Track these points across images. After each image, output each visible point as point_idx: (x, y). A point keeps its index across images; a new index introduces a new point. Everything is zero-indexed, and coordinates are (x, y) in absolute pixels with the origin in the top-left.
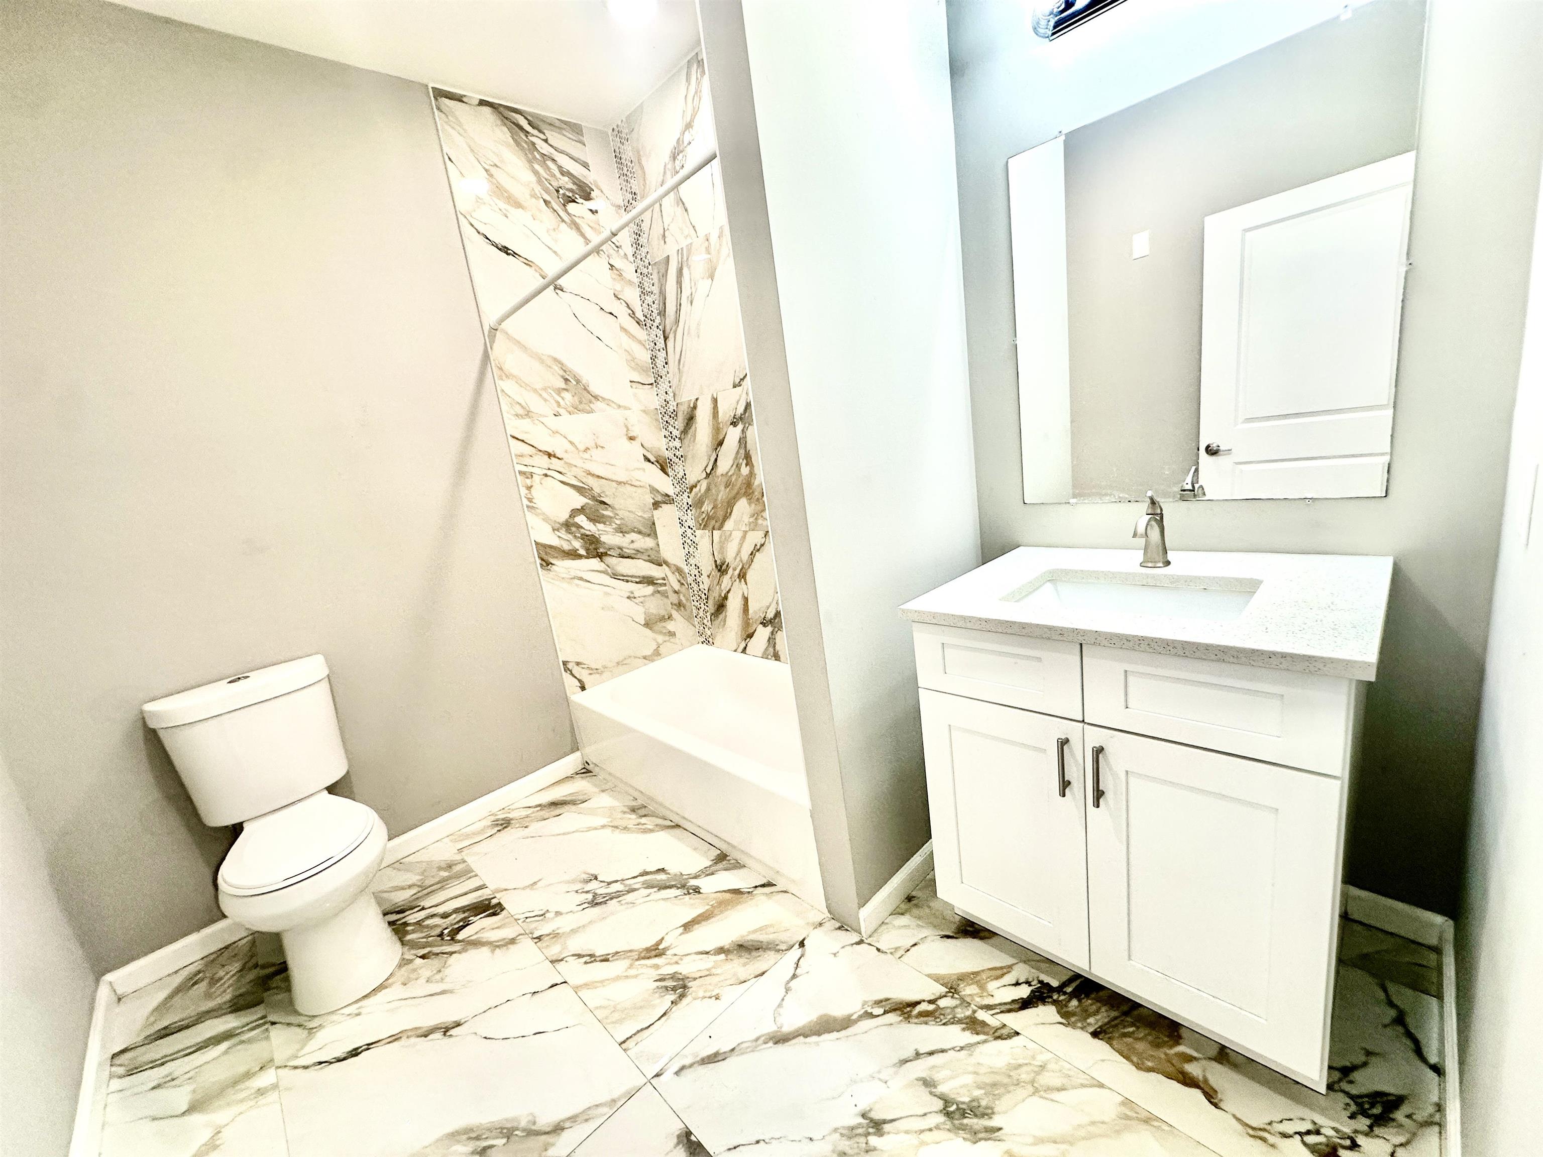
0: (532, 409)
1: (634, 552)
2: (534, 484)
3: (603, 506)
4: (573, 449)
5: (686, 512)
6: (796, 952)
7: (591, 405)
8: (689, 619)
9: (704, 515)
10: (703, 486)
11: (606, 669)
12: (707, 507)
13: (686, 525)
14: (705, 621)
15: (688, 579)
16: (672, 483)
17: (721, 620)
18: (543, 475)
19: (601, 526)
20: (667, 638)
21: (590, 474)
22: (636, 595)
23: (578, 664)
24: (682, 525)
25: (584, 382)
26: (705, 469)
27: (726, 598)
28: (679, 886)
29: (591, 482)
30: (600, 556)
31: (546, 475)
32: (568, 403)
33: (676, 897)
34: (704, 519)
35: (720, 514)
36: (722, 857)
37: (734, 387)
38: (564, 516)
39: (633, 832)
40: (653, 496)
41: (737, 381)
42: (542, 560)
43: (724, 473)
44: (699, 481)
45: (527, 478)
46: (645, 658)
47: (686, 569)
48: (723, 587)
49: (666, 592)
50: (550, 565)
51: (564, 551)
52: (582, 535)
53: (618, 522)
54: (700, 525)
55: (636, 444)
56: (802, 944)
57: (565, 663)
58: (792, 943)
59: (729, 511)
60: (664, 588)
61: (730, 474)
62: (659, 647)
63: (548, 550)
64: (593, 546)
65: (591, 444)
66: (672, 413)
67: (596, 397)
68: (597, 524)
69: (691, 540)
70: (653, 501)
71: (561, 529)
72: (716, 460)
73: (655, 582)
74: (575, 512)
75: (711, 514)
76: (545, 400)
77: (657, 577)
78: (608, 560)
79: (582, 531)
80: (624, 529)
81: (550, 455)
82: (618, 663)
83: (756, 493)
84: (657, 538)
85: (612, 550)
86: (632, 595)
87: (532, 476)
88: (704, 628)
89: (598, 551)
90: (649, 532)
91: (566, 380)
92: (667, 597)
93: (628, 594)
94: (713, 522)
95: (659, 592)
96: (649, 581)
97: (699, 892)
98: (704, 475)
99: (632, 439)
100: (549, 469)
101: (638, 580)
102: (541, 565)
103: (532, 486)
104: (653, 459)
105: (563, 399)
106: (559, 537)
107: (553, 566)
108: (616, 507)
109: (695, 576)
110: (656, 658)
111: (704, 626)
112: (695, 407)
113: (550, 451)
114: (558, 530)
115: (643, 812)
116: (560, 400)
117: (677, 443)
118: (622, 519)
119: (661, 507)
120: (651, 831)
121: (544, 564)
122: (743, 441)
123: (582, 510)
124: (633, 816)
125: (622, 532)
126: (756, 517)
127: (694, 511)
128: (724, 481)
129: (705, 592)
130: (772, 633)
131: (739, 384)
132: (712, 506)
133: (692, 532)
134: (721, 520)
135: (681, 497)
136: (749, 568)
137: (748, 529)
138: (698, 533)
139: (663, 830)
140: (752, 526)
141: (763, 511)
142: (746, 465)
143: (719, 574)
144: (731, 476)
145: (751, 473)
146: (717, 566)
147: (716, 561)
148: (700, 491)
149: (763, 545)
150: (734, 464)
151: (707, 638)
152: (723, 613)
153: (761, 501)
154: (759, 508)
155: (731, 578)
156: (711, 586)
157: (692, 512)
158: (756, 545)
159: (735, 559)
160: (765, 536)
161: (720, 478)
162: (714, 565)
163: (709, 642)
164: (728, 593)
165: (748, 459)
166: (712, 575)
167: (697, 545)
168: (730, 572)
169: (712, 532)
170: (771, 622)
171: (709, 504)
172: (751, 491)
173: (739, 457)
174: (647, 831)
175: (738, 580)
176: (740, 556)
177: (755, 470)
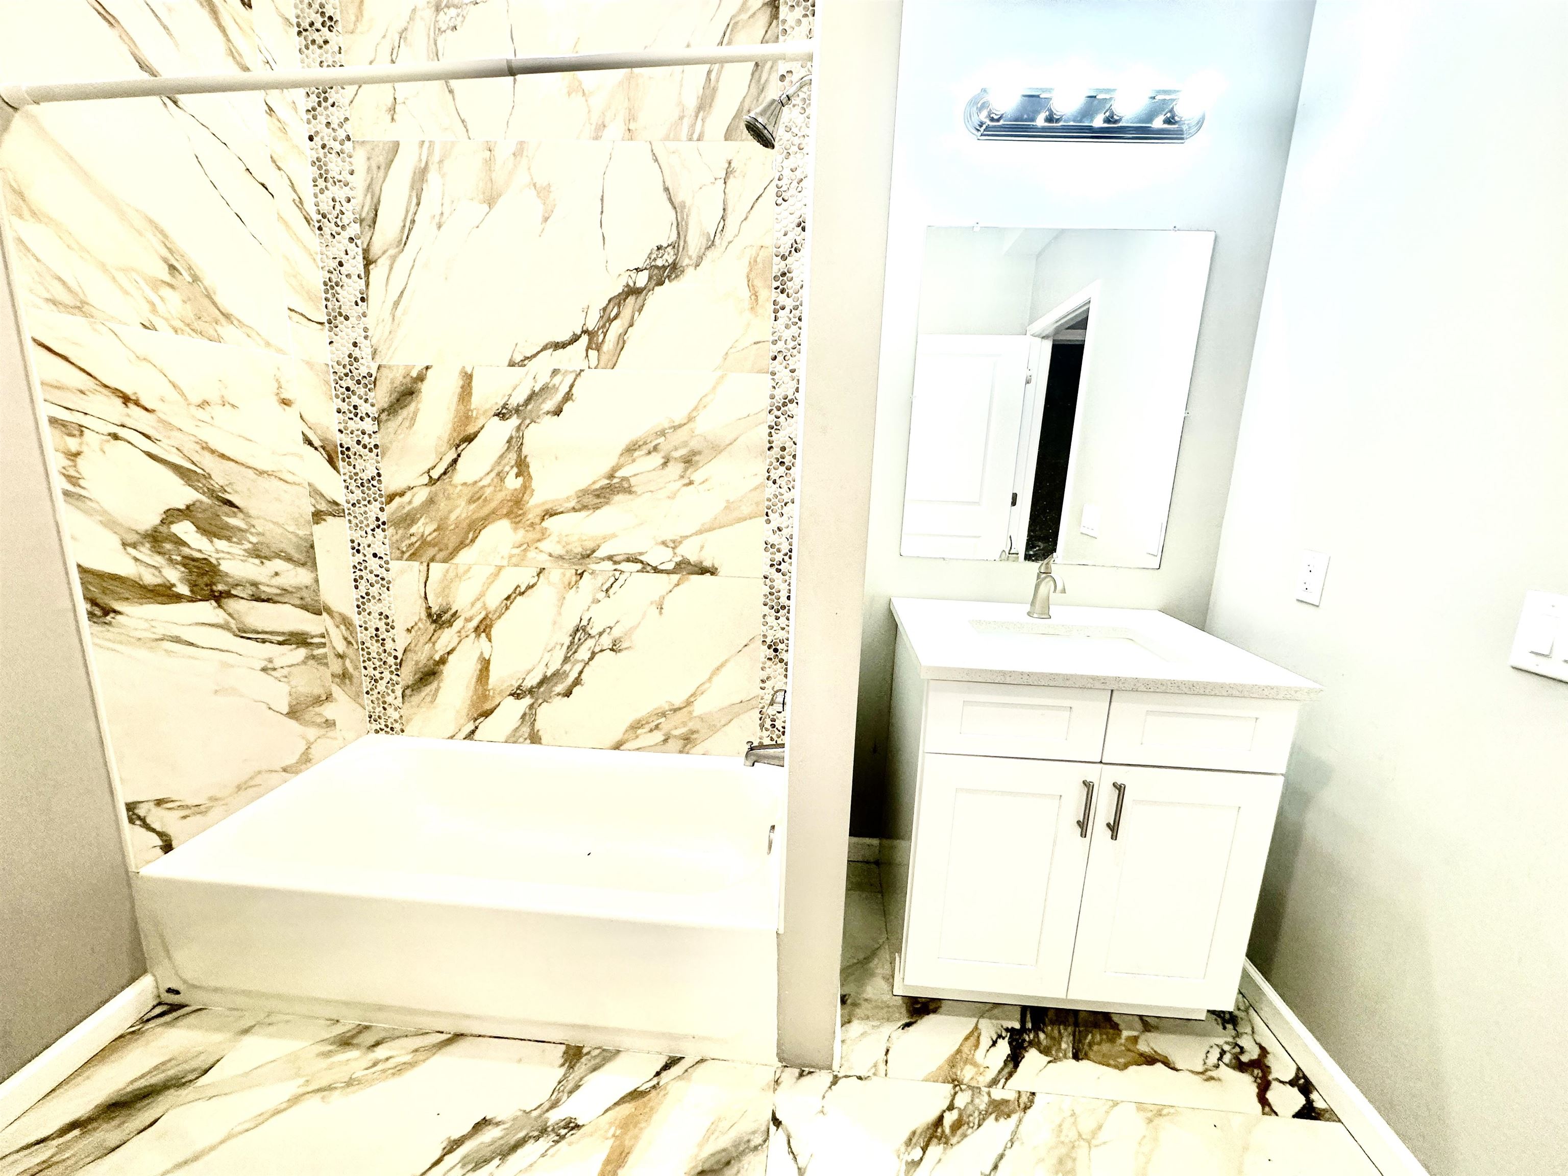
0: (90, 300)
1: (278, 591)
2: (84, 449)
3: (226, 508)
4: (177, 397)
5: (370, 532)
6: (778, 1138)
7: (218, 328)
8: (356, 697)
9: (413, 539)
10: (421, 495)
11: (215, 804)
12: (423, 527)
13: (369, 552)
14: (389, 699)
15: (359, 635)
16: (344, 484)
17: (427, 694)
18: (109, 434)
19: (221, 544)
20: (323, 731)
21: (206, 448)
22: (277, 663)
23: (159, 803)
24: (358, 551)
25: (206, 282)
26: (428, 472)
27: (443, 661)
28: (536, 1133)
29: (209, 463)
30: (219, 598)
31: (115, 437)
32: (172, 311)
33: (543, 1156)
34: (412, 544)
35: (453, 541)
36: (573, 1055)
37: (512, 364)
38: (150, 520)
39: (371, 1082)
40: (313, 501)
41: (518, 358)
42: (94, 602)
43: (470, 481)
44: (410, 488)
45: (71, 435)
46: (285, 770)
47: (357, 620)
48: (437, 646)
49: (325, 656)
50: (112, 615)
51: (144, 587)
52: (184, 557)
53: (254, 539)
54: (403, 553)
55: (291, 413)
56: (777, 1122)
57: (131, 807)
58: (764, 1128)
59: (471, 536)
60: (321, 651)
61: (481, 484)
62: (309, 747)
63: (111, 585)
64: (206, 579)
65: (213, 398)
66: (365, 377)
67: (227, 317)
68: (215, 540)
69: (377, 576)
70: (313, 509)
71: (142, 544)
72: (455, 461)
73: (309, 641)
74: (172, 515)
75: (429, 539)
76: (125, 292)
77: (313, 633)
78: (232, 604)
79: (186, 551)
80: (265, 552)
81: (126, 399)
82: (239, 788)
83: (530, 516)
84: (316, 570)
85: (239, 588)
86: (270, 666)
87: (82, 431)
88: (385, 709)
89: (214, 588)
90: (303, 560)
91: (172, 268)
92: (326, 664)
93: (263, 664)
94: (431, 552)
95: (313, 657)
96: (299, 639)
97: (577, 1126)
98: (426, 479)
99: (286, 402)
100: (123, 426)
101: (281, 639)
102: (91, 615)
103: (78, 454)
104: (317, 443)
105: (162, 300)
106: (136, 559)
107: (119, 617)
108: (252, 512)
109: (377, 629)
110: (303, 767)
111: (386, 706)
112: (421, 378)
113: (129, 391)
114: (134, 546)
115: (368, 1038)
116: (157, 301)
117: (369, 425)
118: (259, 534)
119: (324, 520)
120: (411, 1065)
121: (98, 612)
122: (515, 443)
123: (187, 513)
124: (353, 1054)
125: (258, 556)
126: (525, 546)
127: (390, 531)
128: (468, 492)
129: (397, 654)
130: (531, 707)
131: (522, 364)
132: (434, 526)
133: (382, 562)
134: (450, 549)
135: (363, 509)
136: (499, 617)
137: (505, 563)
138: (394, 565)
139: (434, 1054)
140: (514, 560)
141: (539, 541)
142: (517, 476)
143: (434, 626)
144: (484, 486)
145: (525, 488)
146: (430, 615)
147: (430, 607)
148: (410, 502)
149: (533, 586)
150: (491, 471)
151: (389, 723)
152: (434, 685)
153: (538, 527)
154: (532, 535)
155: (459, 632)
156: (413, 645)
157: (386, 533)
158: (518, 586)
159: (473, 605)
160: (538, 575)
161: (460, 488)
162: (424, 615)
163: (392, 729)
164: (449, 653)
165: (522, 466)
166: (416, 628)
167: (389, 582)
168: (458, 624)
169: (428, 565)
170: (531, 691)
171: (427, 524)
172: (520, 512)
173: (503, 462)
174: (400, 1069)
175: (473, 635)
176: (482, 600)
177: (534, 484)
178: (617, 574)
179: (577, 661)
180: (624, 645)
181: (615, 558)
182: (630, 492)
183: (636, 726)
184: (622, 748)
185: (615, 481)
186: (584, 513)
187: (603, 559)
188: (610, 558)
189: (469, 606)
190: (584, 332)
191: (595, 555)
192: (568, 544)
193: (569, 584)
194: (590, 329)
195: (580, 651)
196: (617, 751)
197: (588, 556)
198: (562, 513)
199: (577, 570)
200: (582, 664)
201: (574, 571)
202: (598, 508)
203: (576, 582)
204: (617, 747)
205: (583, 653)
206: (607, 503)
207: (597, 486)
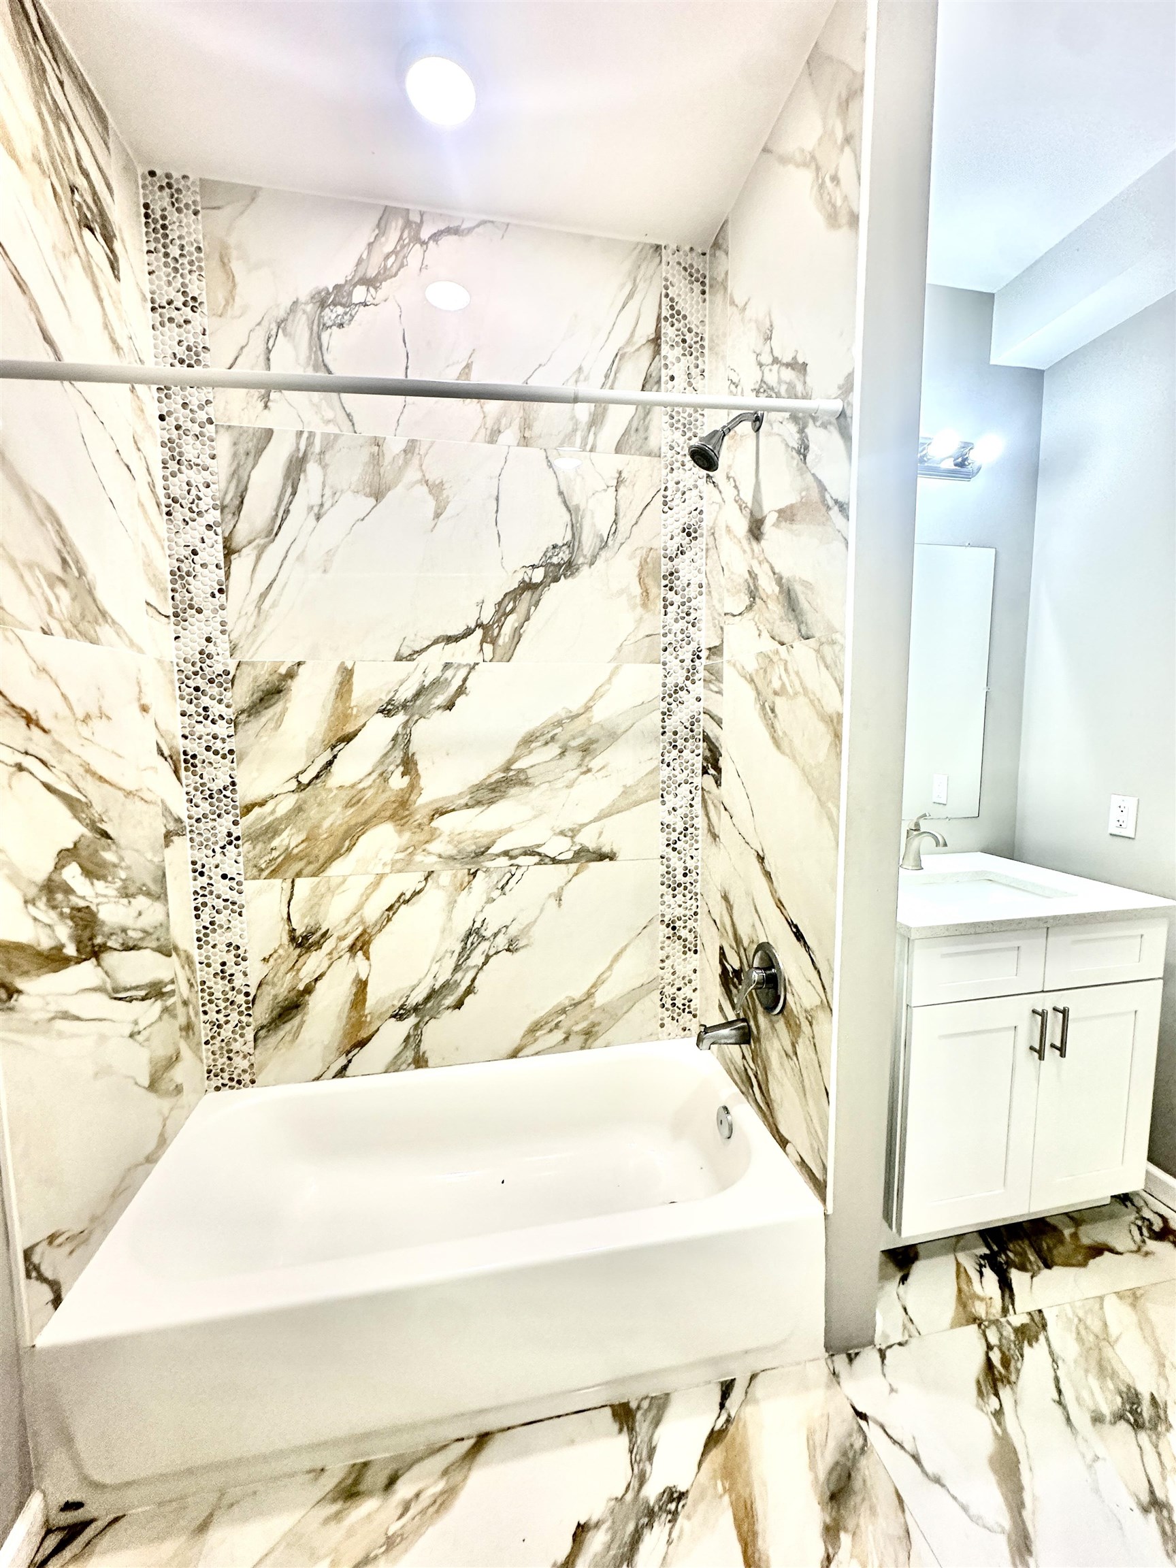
1: (142, 935)
3: (104, 841)
4: (67, 712)
5: (218, 850)
6: (872, 1431)
7: (97, 628)
8: (197, 1050)
9: (275, 854)
10: (286, 804)
11: (95, 1225)
12: (288, 839)
13: (216, 875)
14: (235, 1046)
15: (199, 973)
16: (188, 797)
17: (289, 1032)
18: (16, 766)
19: (99, 886)
20: (174, 1101)
21: (89, 771)
22: (141, 1025)
23: (51, 1240)
24: (202, 874)
25: (89, 576)
26: (297, 777)
27: (308, 990)
28: (646, 1520)
29: (93, 791)
30: (97, 954)
32: (65, 611)
33: (669, 1542)
34: (274, 859)
35: (325, 850)
36: (624, 1415)
37: (399, 658)
38: (42, 868)
40: (165, 821)
41: (406, 652)
43: (347, 784)
44: (272, 797)
46: (148, 1160)
47: (197, 955)
48: (302, 974)
49: (174, 1006)
50: (15, 996)
51: (39, 954)
52: (72, 908)
53: (123, 875)
54: (262, 870)
55: (149, 718)
56: (862, 1416)
57: (28, 1255)
58: (856, 1427)
59: (347, 843)
60: (172, 1001)
61: (361, 786)
62: (165, 1125)
63: (16, 958)
64: (88, 933)
65: (94, 712)
66: (220, 675)
67: (104, 614)
68: (95, 881)
69: (226, 900)
70: (164, 831)
71: (40, 898)
72: (330, 763)
73: (163, 990)
74: (66, 856)
75: (296, 851)
76: (30, 592)
77: (166, 980)
78: (109, 959)
79: (75, 900)
80: (132, 890)
81: (29, 720)
82: (113, 1197)
83: (418, 817)
84: (167, 902)
85: (112, 937)
86: (136, 1029)
88: (230, 1059)
89: (94, 942)
91: (64, 562)
92: (175, 1016)
93: (131, 1028)
94: (297, 865)
95: (166, 1010)
96: (156, 990)
97: (682, 1495)
98: (293, 785)
99: (144, 709)
100: (26, 753)
101: (143, 993)
104: (167, 752)
105: (58, 599)
106: (35, 919)
107: (21, 998)
108: (122, 841)
109: (223, 964)
110: (160, 1153)
111: (231, 1055)
112: (290, 675)
113: (30, 711)
114: (33, 903)
116: (53, 601)
117: (222, 729)
118: (128, 867)
119: (172, 842)
121: (4, 995)
122: (402, 740)
123: (74, 852)
124: (368, 1506)
125: (126, 895)
126: (410, 851)
127: (246, 847)
128: (344, 796)
129: (248, 990)
130: (416, 1026)
131: (410, 658)
132: (303, 836)
133: (234, 884)
134: (322, 860)
135: (211, 824)
136: (380, 930)
137: (387, 870)
138: (248, 886)
139: (470, 1469)
140: (398, 866)
141: (427, 842)
142: (403, 774)
143: (298, 950)
144: (364, 789)
145: (412, 786)
146: (293, 939)
147: (294, 930)
148: (273, 812)
149: (419, 892)
150: (373, 771)
151: (235, 1077)
152: (296, 1021)
153: (426, 828)
154: (422, 837)
155: (330, 953)
156: (271, 975)
157: (240, 849)
158: (403, 894)
159: (348, 920)
160: (426, 879)
161: (335, 792)
162: (286, 939)
163: (239, 1082)
164: (316, 980)
165: (409, 765)
166: (275, 956)
167: (242, 906)
168: (328, 946)
169: (293, 882)
170: (416, 1009)
171: (293, 834)
172: (407, 813)
173: (387, 761)
174: (443, 1502)
175: (348, 955)
176: (358, 914)
177: (423, 783)
178: (513, 869)
179: (469, 968)
180: (521, 944)
181: (511, 853)
182: (527, 784)
183: (534, 1029)
184: (520, 1055)
185: (511, 773)
186: (477, 810)
187: (498, 855)
188: (506, 853)
189: (344, 923)
190: (479, 625)
191: (490, 851)
192: (460, 843)
193: (461, 885)
194: (485, 623)
195: (472, 956)
196: (514, 1060)
197: (483, 853)
198: (453, 810)
199: (470, 870)
200: (475, 970)
201: (466, 871)
202: (492, 803)
203: (469, 882)
204: (514, 1055)
205: (477, 958)
206: (502, 797)
207: (493, 780)
